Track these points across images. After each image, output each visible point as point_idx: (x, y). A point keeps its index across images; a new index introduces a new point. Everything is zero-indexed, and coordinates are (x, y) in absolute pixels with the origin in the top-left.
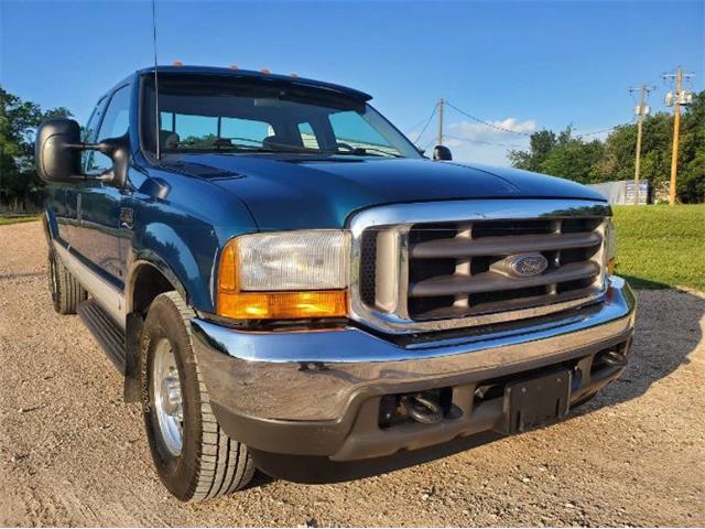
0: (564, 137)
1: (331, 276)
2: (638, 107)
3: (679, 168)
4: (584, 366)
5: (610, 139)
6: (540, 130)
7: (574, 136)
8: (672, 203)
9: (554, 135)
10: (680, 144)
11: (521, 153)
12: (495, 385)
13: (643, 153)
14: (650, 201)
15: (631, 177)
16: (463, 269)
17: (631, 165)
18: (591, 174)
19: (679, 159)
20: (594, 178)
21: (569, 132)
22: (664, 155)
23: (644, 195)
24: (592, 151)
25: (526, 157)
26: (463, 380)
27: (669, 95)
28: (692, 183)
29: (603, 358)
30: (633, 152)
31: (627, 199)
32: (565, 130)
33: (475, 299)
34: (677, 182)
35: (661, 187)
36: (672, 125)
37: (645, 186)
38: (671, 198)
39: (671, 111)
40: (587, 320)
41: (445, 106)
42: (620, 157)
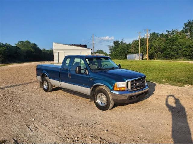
0: (122, 42)
1: (124, 86)
2: (139, 37)
3: (148, 51)
4: (145, 93)
5: (133, 43)
6: (116, 40)
7: (124, 42)
8: (147, 59)
9: (119, 42)
10: (148, 45)
11: (111, 46)
12: (138, 95)
13: (141, 47)
14: (142, 59)
15: (138, 53)
16: (134, 84)
17: (138, 50)
18: (129, 52)
19: (148, 49)
20: (129, 53)
21: (123, 41)
22: (145, 48)
23: (141, 57)
24: (129, 46)
25: (113, 47)
26: (135, 95)
27: (146, 35)
28: (151, 54)
29: (146, 93)
30: (138, 47)
31: (137, 58)
32: (122, 40)
33: (135, 87)
34: (148, 54)
35: (145, 55)
36: (146, 40)
37: (141, 55)
38: (147, 58)
39: (146, 38)
40: (144, 89)
41: (94, 36)
42: (135, 48)
